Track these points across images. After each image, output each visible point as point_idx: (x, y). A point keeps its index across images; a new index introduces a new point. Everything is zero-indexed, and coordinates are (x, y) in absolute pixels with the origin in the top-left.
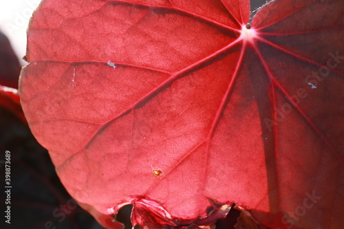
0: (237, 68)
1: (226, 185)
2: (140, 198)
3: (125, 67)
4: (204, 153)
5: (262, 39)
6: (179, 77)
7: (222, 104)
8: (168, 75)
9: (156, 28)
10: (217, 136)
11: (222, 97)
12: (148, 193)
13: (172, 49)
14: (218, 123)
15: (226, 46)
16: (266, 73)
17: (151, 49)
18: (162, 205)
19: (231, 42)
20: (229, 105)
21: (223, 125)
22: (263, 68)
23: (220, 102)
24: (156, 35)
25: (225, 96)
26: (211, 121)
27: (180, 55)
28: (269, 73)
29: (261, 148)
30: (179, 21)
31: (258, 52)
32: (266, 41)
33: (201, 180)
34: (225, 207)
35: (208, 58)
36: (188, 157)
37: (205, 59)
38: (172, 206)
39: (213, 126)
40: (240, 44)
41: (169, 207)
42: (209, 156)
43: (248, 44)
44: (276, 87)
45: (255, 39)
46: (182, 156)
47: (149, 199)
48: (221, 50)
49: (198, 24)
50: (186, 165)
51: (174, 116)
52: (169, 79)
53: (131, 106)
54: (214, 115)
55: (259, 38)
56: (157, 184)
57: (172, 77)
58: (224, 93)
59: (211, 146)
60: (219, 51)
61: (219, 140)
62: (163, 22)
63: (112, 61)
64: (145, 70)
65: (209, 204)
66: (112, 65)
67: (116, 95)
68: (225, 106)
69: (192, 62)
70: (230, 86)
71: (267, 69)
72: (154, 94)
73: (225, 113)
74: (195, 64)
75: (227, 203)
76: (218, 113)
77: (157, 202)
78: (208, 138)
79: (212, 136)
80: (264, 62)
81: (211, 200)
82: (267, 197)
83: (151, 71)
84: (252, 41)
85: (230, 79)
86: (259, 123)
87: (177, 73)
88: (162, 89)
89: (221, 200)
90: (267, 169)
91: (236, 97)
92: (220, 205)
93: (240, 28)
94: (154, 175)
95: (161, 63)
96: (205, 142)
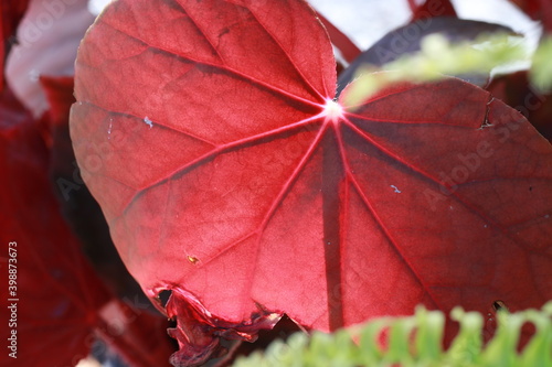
0: (309, 151)
1: (275, 290)
2: (176, 285)
3: (162, 127)
4: (253, 246)
5: (347, 121)
6: (226, 151)
7: (282, 192)
8: (212, 147)
9: (199, 89)
10: (270, 229)
11: (283, 182)
12: (182, 281)
13: (218, 117)
14: (273, 213)
15: (296, 121)
16: (341, 163)
17: (191, 112)
18: (198, 298)
19: (306, 118)
20: (291, 194)
21: (279, 218)
22: (340, 156)
23: (280, 189)
24: (198, 97)
25: (288, 183)
26: (266, 210)
27: (227, 126)
28: (346, 164)
29: (321, 253)
30: (230, 84)
31: (339, 136)
32: (350, 124)
33: (248, 278)
34: (274, 317)
35: (267, 133)
36: (233, 248)
37: (263, 134)
38: (211, 302)
39: (267, 216)
40: (320, 122)
41: (207, 303)
42: (259, 251)
43: (330, 124)
44: (351, 183)
45: (340, 119)
46: (225, 246)
47: (184, 289)
48: (288, 127)
49: (256, 91)
50: (231, 257)
51: (214, 197)
52: (213, 151)
53: (169, 175)
54: (270, 203)
55: (344, 118)
56: (192, 273)
57: (216, 150)
58: (287, 178)
59: (262, 240)
60: (284, 127)
61: (272, 234)
62: (208, 82)
63: (150, 119)
64: (185, 135)
65: (255, 309)
66: (149, 122)
67: (151, 159)
68: (285, 195)
69: (243, 135)
70: (296, 171)
71: (344, 158)
72: (193, 167)
73: (284, 203)
74: (249, 138)
75: (277, 312)
76: (275, 202)
77: (194, 295)
78: (260, 229)
79: (265, 228)
80: (342, 149)
81: (258, 305)
82: (327, 314)
83: (192, 138)
84: (335, 121)
85: (297, 163)
86: (321, 222)
87: (223, 146)
88: (203, 162)
89: (270, 307)
90: (328, 281)
91: (300, 187)
92: (268, 313)
93: (322, 102)
94: (189, 261)
95: (204, 131)
96: (255, 234)
